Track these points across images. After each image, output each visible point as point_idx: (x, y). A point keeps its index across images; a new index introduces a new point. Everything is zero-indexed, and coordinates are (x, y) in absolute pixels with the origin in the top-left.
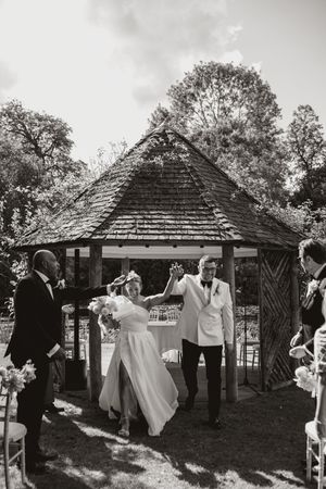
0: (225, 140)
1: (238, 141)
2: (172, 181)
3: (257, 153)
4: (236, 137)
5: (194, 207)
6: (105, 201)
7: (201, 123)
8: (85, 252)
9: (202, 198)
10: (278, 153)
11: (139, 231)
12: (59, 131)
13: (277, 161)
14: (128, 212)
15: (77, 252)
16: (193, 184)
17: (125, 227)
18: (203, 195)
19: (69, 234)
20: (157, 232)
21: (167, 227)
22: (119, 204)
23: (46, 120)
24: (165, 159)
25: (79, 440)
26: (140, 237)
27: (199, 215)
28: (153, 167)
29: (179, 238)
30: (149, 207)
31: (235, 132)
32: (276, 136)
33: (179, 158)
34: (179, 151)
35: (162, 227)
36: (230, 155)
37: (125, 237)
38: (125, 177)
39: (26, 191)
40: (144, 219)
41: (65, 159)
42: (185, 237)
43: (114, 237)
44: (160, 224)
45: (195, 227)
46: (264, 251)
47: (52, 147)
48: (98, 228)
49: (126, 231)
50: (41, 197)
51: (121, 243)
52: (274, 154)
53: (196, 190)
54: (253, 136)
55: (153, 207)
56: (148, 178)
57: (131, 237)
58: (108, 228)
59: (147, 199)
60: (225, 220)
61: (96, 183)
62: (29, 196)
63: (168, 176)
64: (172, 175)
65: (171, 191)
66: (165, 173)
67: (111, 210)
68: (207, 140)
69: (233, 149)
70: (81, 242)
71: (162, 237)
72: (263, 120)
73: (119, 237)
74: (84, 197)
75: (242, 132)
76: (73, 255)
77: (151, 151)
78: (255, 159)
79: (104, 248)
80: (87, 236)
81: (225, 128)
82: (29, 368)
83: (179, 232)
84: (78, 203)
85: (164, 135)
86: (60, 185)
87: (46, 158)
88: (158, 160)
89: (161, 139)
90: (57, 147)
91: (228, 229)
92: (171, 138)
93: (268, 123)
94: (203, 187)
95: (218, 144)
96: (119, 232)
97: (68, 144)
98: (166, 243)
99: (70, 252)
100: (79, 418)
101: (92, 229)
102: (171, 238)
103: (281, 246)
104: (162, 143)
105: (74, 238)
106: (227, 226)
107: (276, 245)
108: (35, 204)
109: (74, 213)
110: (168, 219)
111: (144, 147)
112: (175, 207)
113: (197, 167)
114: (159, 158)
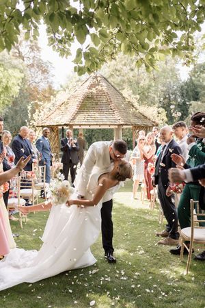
2: (99, 99)
5: (108, 110)
6: (74, 107)
9: (111, 106)
11: (87, 121)
14: (82, 113)
15: (63, 128)
16: (107, 100)
17: (82, 119)
20: (93, 121)
21: (97, 119)
22: (79, 109)
24: (96, 89)
26: (87, 123)
27: (109, 114)
28: (92, 93)
29: (101, 123)
30: (90, 110)
33: (102, 89)
35: (95, 119)
37: (82, 123)
38: (81, 97)
40: (89, 115)
42: (103, 123)
43: (77, 123)
44: (94, 117)
45: (107, 119)
46: (135, 127)
48: (72, 120)
49: (82, 121)
53: (109, 102)
55: (92, 111)
56: (90, 98)
57: (84, 123)
58: (75, 119)
59: (89, 107)
60: (118, 116)
61: (68, 99)
64: (99, 97)
65: (99, 104)
66: (96, 96)
67: (76, 112)
70: (65, 125)
71: (95, 123)
74: (64, 105)
77: (91, 85)
79: (74, 126)
80: (68, 123)
83: (101, 121)
85: (96, 77)
88: (94, 90)
91: (119, 120)
92: (99, 79)
94: (111, 101)
96: (79, 121)
98: (97, 125)
101: (70, 120)
102: (98, 123)
103: (140, 125)
104: (95, 81)
106: (119, 118)
107: (138, 125)
109: (61, 112)
110: (97, 115)
111: (88, 83)
112: (100, 111)
113: (110, 92)
114: (94, 89)
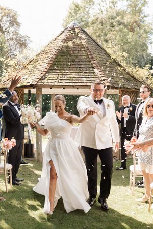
0: (112, 23)
1: (120, 24)
2: (77, 55)
3: (132, 30)
4: (119, 22)
5: (88, 69)
6: (43, 65)
7: (99, 11)
8: (33, 91)
9: (92, 64)
10: (145, 30)
11: (60, 81)
12: (13, 16)
13: (144, 35)
14: (54, 71)
15: (29, 91)
16: (88, 56)
17: (53, 79)
18: (92, 62)
19: (26, 82)
20: (69, 81)
21: (74, 79)
22: (50, 67)
23: (5, 9)
24: (74, 43)
25: (32, 175)
26: (61, 84)
27: (90, 73)
28: (67, 47)
29: (79, 84)
30: (65, 69)
31: (118, 18)
32: (145, 19)
33: (81, 42)
34: (81, 38)
35: (71, 79)
36: (115, 32)
37: (53, 84)
38: (53, 53)
39: (3, 60)
40: (63, 75)
41: (17, 34)
42: (82, 84)
43: (48, 84)
44: (70, 77)
45: (88, 79)
46: (123, 91)
47: (9, 27)
48: (40, 79)
49: (54, 81)
50: (11, 63)
51: (51, 87)
52: (142, 31)
53: (89, 59)
54: (129, 20)
55: (67, 69)
56: (64, 53)
57: (56, 84)
58: (45, 79)
59: (64, 64)
60: (102, 75)
61: (38, 55)
62: (5, 62)
63: (75, 52)
64: (77, 52)
65: (76, 60)
66: (73, 50)
67: (46, 70)
68: (102, 23)
69: (117, 28)
70: (32, 86)
71: (71, 84)
72: (137, 9)
73: (50, 84)
74: (32, 63)
75: (123, 18)
76: (28, 92)
77: (67, 38)
78: (131, 34)
79: (43, 89)
81: (112, 16)
82: (14, 140)
83: (79, 81)
84: (29, 66)
85: (73, 29)
86: (20, 57)
87: (5, 33)
88: (70, 44)
89: (72, 32)
90: (12, 26)
91: (104, 80)
92: (77, 30)
93: (140, 11)
94: (92, 58)
95: (108, 25)
96: (50, 81)
97: (18, 24)
98: (73, 86)
99: (26, 91)
100: (32, 168)
101: (37, 80)
102: (75, 84)
103: (131, 89)
104: (72, 33)
105: (29, 84)
106: (103, 78)
107: (128, 88)
108: (7, 66)
109: (28, 71)
110: (74, 75)
111: (63, 36)
112: (78, 69)
113: (90, 47)
114: (71, 42)
